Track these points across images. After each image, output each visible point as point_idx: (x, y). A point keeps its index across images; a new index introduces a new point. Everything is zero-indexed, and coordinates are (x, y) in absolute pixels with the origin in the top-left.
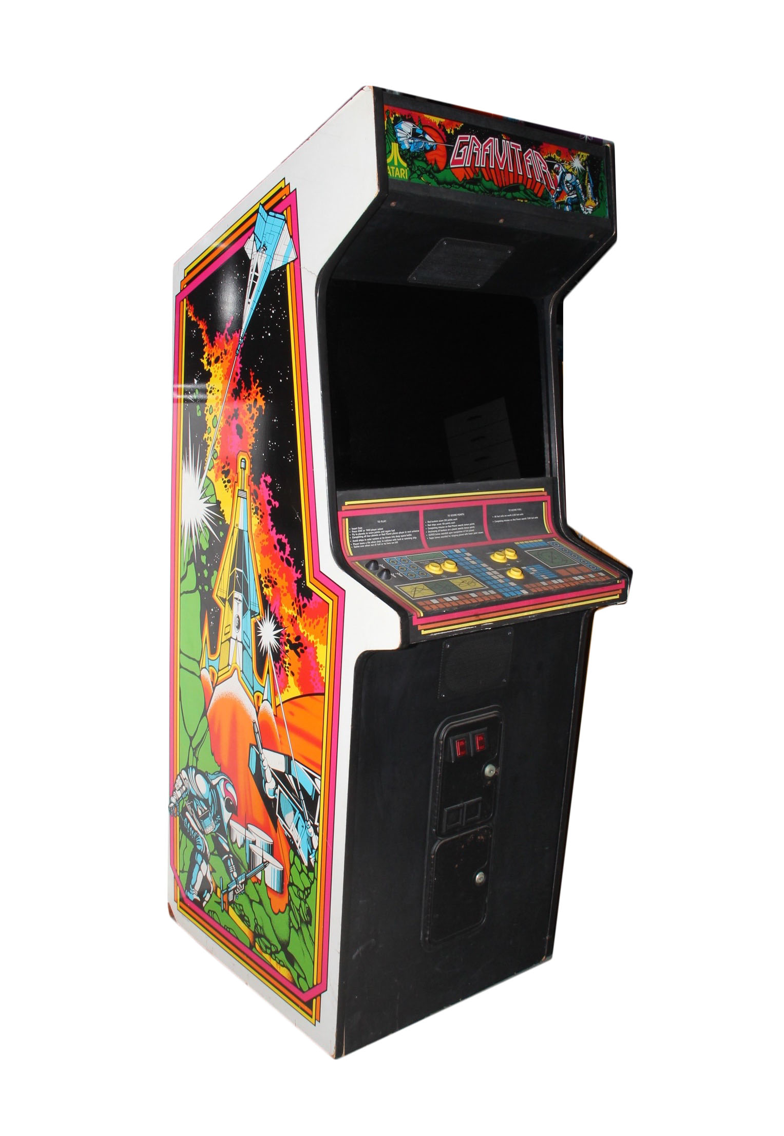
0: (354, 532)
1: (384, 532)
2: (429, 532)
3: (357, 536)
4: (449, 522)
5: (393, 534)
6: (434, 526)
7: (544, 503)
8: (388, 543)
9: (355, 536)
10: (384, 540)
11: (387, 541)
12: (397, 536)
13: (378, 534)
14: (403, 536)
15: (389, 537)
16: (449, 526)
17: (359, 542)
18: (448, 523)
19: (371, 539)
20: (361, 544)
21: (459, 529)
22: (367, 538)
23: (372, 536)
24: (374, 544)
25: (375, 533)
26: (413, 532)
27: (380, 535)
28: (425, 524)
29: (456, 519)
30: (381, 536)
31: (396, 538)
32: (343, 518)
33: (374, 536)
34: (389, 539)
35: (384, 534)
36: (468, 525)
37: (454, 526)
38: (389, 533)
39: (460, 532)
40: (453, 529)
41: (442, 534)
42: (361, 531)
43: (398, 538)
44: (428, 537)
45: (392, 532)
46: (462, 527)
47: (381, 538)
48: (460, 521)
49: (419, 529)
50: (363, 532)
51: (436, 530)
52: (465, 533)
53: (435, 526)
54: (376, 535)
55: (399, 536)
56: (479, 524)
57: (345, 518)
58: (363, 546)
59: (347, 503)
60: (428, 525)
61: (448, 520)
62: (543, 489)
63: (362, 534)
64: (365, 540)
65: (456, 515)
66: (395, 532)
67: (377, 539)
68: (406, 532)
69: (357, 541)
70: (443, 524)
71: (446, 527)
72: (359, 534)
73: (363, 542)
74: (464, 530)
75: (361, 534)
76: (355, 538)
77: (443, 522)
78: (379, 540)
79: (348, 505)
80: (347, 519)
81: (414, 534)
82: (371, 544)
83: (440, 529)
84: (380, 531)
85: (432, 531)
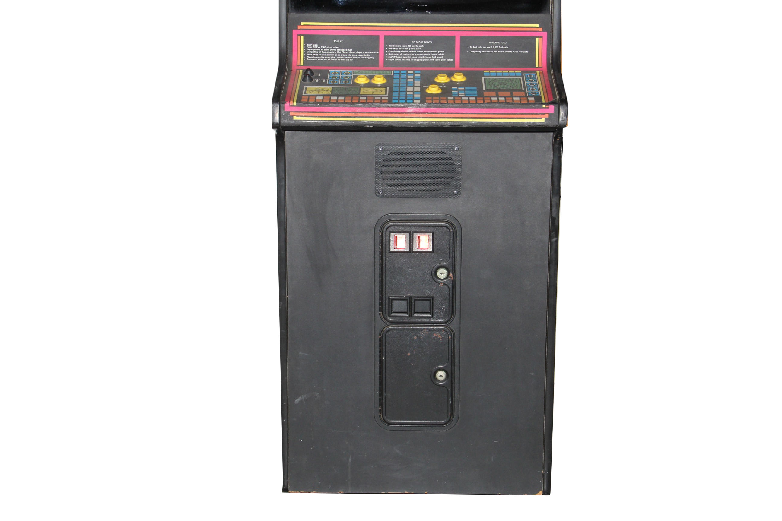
0: (309, 47)
1: (340, 50)
2: (389, 54)
3: (311, 51)
4: (413, 47)
5: (350, 52)
6: (395, 50)
7: (537, 39)
8: (342, 60)
9: (310, 51)
10: (339, 56)
11: (342, 57)
12: (353, 55)
13: (334, 51)
14: (361, 55)
15: (345, 55)
16: (413, 51)
17: (313, 56)
18: (412, 49)
19: (326, 55)
20: (314, 57)
21: (424, 55)
22: (321, 53)
23: (327, 52)
24: (328, 59)
25: (331, 50)
26: (371, 53)
27: (335, 52)
28: (385, 47)
29: (423, 46)
30: (337, 53)
31: (353, 56)
32: (298, 35)
33: (329, 52)
34: (344, 56)
35: (340, 52)
36: (437, 52)
37: (420, 52)
38: (345, 51)
39: (425, 57)
40: (417, 54)
41: (404, 57)
42: (317, 47)
43: (355, 56)
44: (388, 58)
45: (349, 51)
46: (429, 53)
47: (336, 55)
48: (426, 47)
49: (378, 51)
50: (318, 48)
51: (398, 53)
52: (432, 58)
53: (397, 50)
54: (331, 52)
55: (356, 55)
56: (450, 51)
57: (301, 35)
58: (316, 60)
59: (302, 24)
60: (389, 48)
61: (413, 46)
62: (537, 26)
63: (318, 50)
64: (320, 55)
65: (422, 42)
66: (351, 51)
67: (332, 55)
68: (364, 52)
69: (312, 55)
70: (407, 49)
71: (410, 52)
72: (314, 50)
73: (317, 56)
74: (431, 56)
75: (316, 50)
76: (309, 52)
77: (406, 47)
78: (333, 56)
79: (304, 25)
80: (302, 37)
81: (372, 55)
82: (325, 58)
83: (402, 53)
84: (337, 49)
85: (393, 54)
